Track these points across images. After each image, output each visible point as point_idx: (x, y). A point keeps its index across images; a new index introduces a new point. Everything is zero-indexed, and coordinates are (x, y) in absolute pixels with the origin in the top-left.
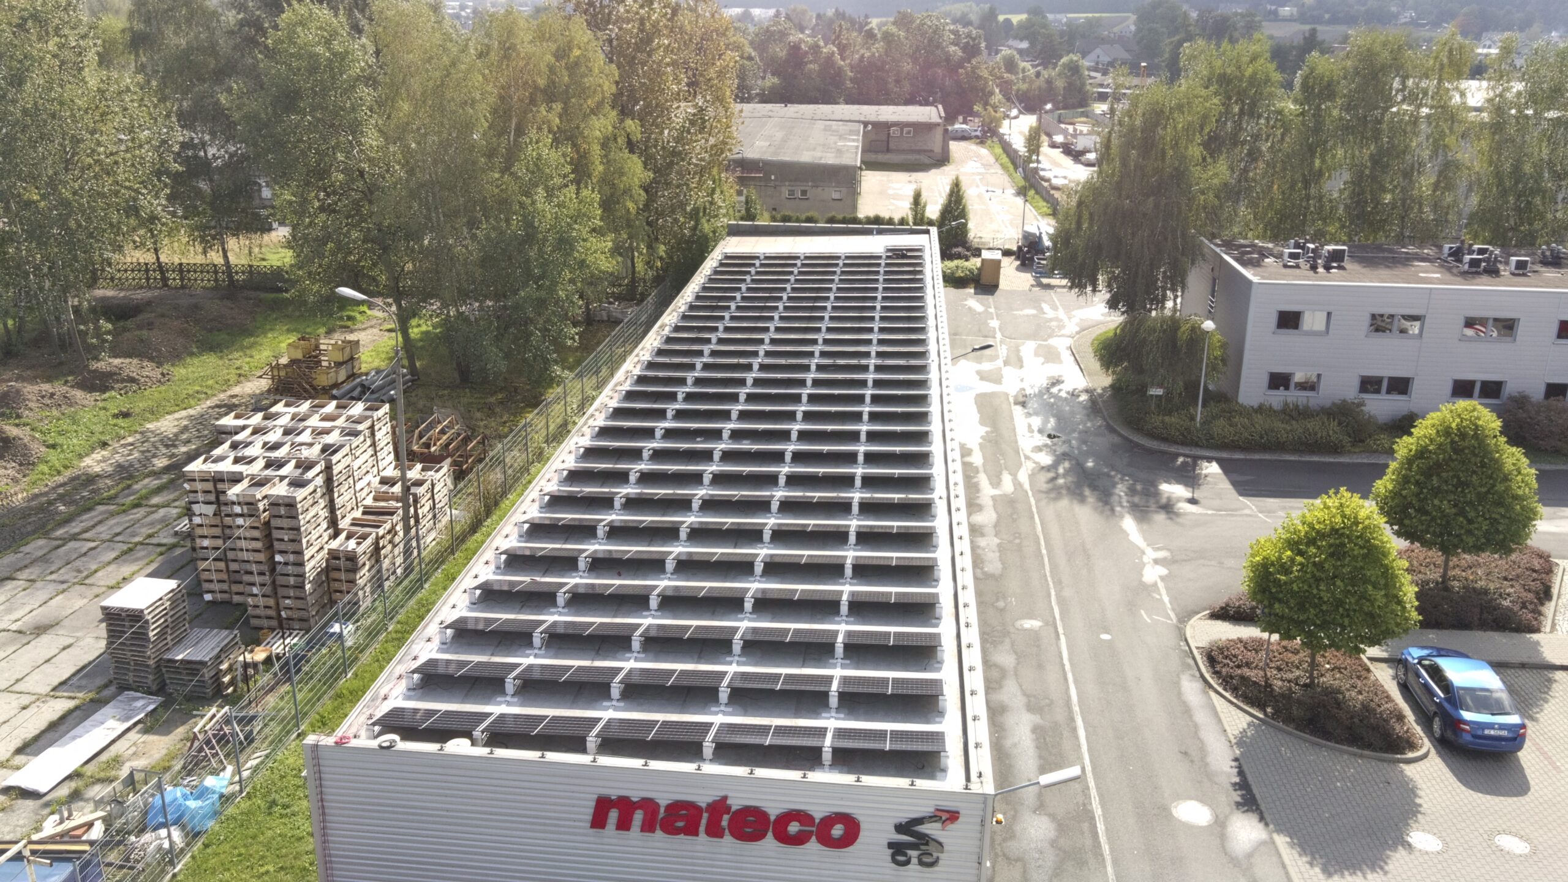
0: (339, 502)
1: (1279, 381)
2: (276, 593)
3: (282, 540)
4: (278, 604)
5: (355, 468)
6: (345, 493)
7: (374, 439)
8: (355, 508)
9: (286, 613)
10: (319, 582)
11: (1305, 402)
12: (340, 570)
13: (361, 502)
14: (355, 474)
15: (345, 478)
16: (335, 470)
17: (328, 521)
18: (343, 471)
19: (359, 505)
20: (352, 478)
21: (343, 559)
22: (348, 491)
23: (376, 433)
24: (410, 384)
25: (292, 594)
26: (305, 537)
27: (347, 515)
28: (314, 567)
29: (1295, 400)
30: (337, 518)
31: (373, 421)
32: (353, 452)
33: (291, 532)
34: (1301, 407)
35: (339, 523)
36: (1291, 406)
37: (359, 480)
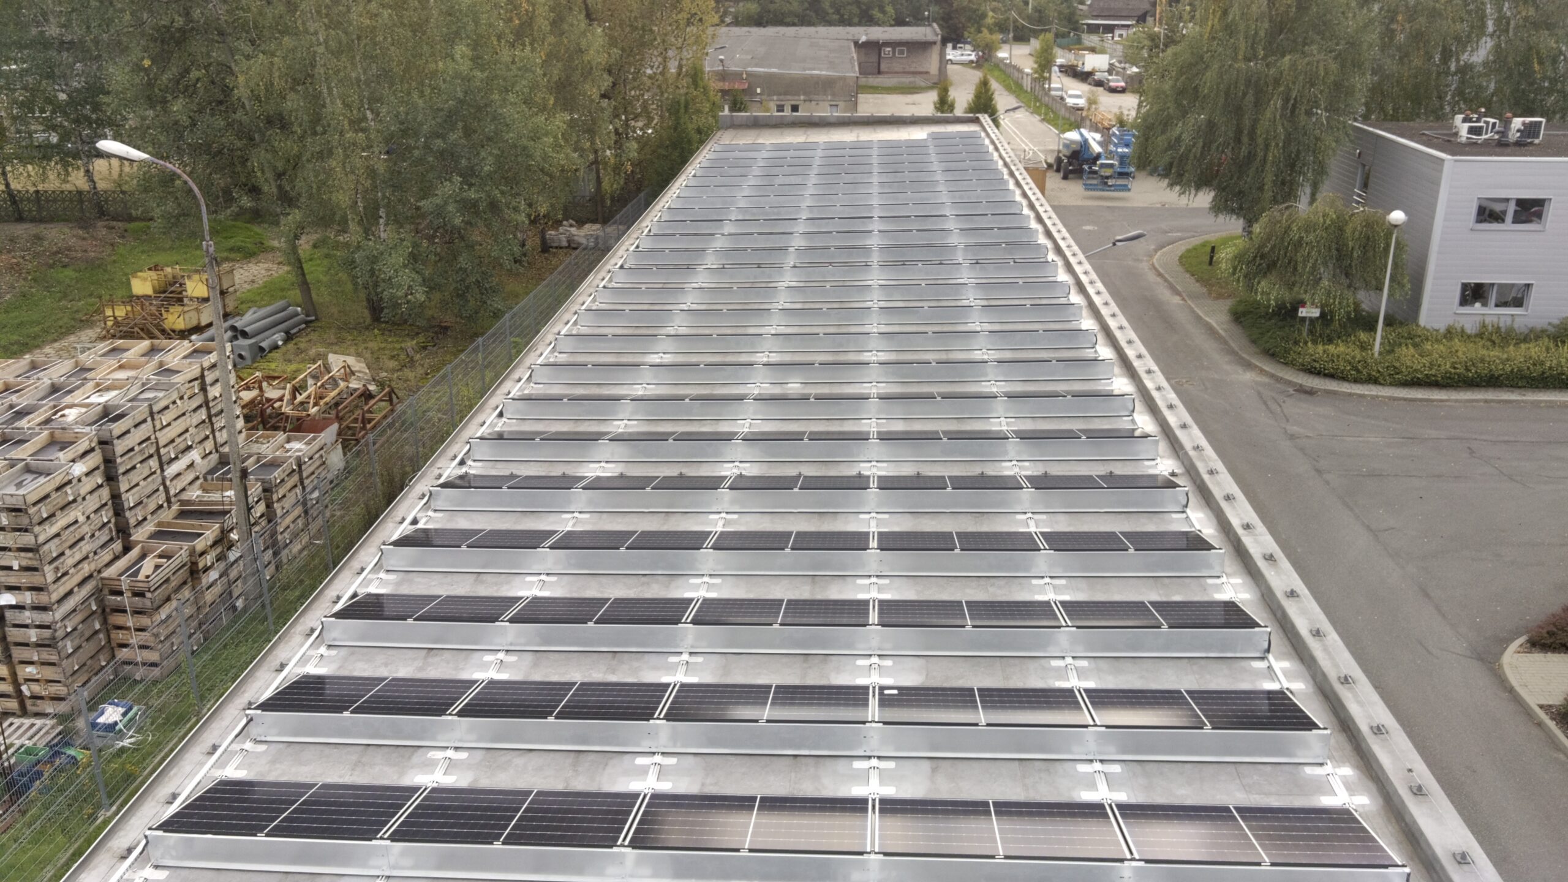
0: (130, 498)
1: (1474, 293)
5: (162, 443)
6: (142, 483)
7: (206, 396)
8: (165, 505)
9: (29, 689)
10: (87, 634)
11: (1509, 322)
12: (125, 611)
13: (176, 495)
14: (163, 451)
15: (140, 459)
16: (120, 447)
17: (110, 529)
18: (137, 449)
19: (173, 500)
20: (156, 458)
21: (127, 594)
22: (149, 479)
23: (209, 388)
24: (304, 326)
25: (36, 658)
26: (50, 563)
27: (149, 517)
28: (74, 610)
29: (1495, 320)
30: (128, 523)
31: (203, 370)
32: (156, 417)
33: (23, 554)
34: (1503, 330)
35: (132, 531)
36: (1490, 328)
37: (171, 461)
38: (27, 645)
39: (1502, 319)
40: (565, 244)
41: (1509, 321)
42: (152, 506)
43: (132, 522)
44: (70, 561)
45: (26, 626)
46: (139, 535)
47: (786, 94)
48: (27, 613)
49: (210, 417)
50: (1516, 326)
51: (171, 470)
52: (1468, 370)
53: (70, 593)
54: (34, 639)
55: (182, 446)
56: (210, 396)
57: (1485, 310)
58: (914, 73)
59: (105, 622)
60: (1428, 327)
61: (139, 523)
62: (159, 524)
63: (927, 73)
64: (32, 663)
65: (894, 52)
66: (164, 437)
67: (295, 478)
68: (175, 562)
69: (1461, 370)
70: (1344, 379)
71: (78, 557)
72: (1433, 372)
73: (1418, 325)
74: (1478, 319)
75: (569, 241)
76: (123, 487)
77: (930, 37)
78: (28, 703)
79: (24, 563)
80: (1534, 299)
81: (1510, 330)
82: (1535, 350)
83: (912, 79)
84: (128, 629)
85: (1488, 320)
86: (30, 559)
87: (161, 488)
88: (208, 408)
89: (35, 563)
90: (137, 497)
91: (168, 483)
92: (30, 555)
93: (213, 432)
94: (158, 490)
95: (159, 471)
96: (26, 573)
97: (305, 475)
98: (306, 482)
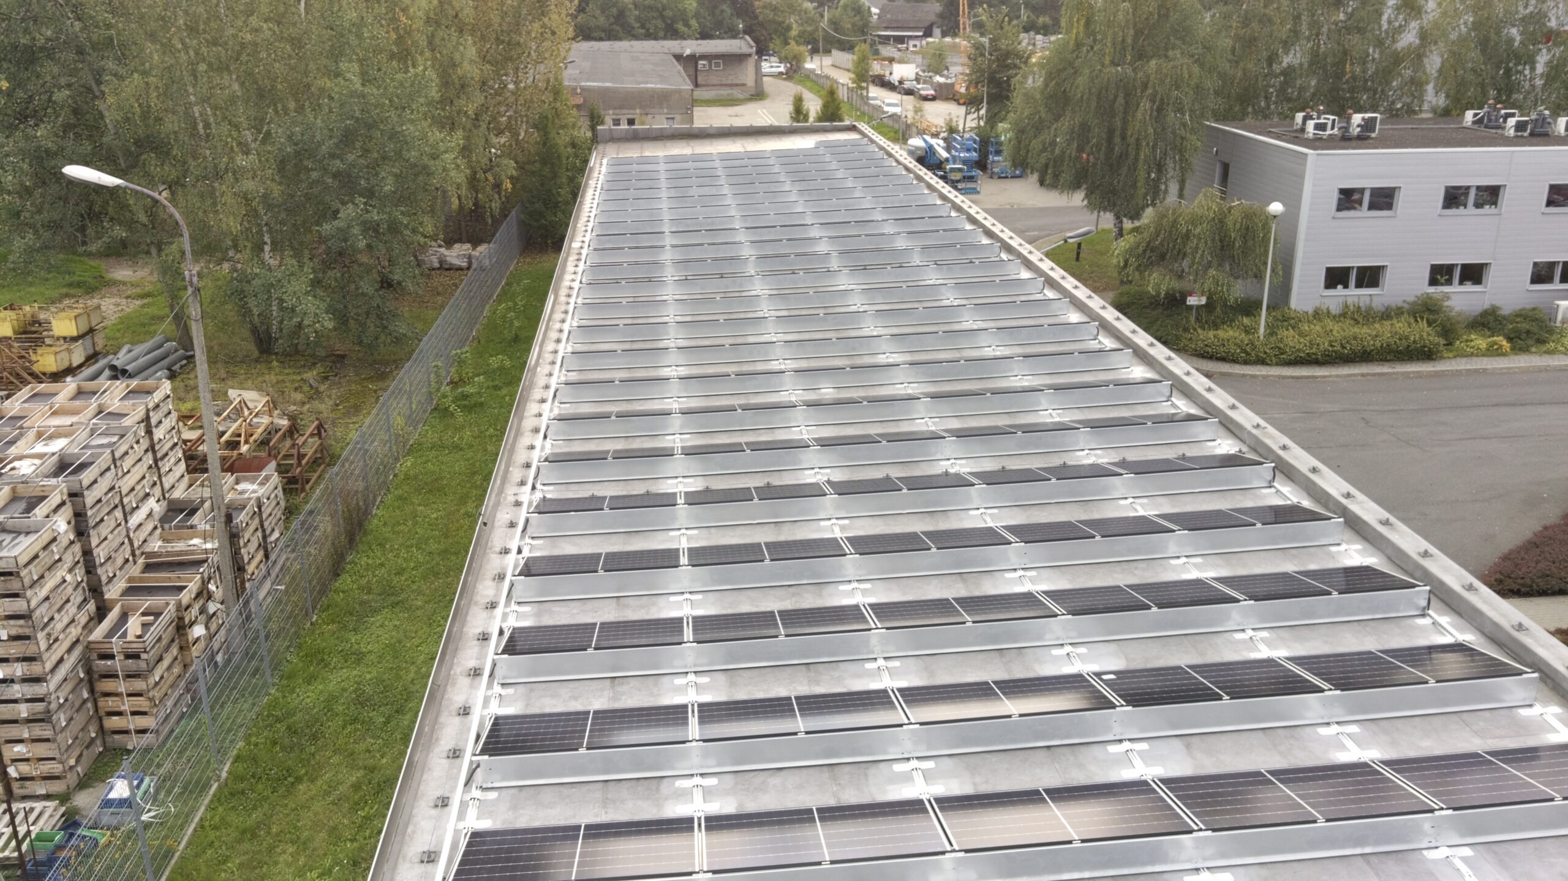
0: (100, 554)
1: (1336, 277)
5: (124, 491)
6: (110, 537)
7: (152, 439)
8: (131, 559)
9: (17, 770)
10: (77, 704)
11: (1368, 302)
12: (117, 676)
13: (140, 547)
14: (126, 500)
15: (107, 511)
16: (90, 498)
17: (83, 588)
18: (104, 500)
19: (137, 552)
20: (120, 508)
21: (119, 657)
22: (116, 532)
23: (154, 430)
24: (184, 362)
25: (26, 735)
26: (43, 629)
27: (118, 573)
28: (65, 680)
29: (1356, 300)
30: (100, 581)
31: (148, 410)
32: (118, 464)
33: (12, 622)
34: (1363, 309)
35: (105, 589)
36: (1352, 308)
37: (134, 509)
38: (15, 722)
39: (1362, 299)
40: (437, 265)
41: (1368, 300)
42: (120, 561)
43: (104, 579)
44: (60, 626)
45: (15, 701)
46: (112, 592)
47: (621, 108)
48: (16, 687)
49: (156, 461)
50: (1374, 305)
51: (134, 520)
52: (1343, 347)
53: (61, 661)
54: (24, 715)
55: (141, 494)
56: (156, 439)
57: (1346, 292)
58: (731, 85)
59: (92, 691)
60: (1298, 309)
61: (110, 580)
62: (130, 580)
63: (744, 85)
64: (20, 741)
65: (710, 65)
66: (126, 484)
67: (257, 521)
68: (164, 619)
69: (1338, 348)
70: (1235, 361)
71: (66, 621)
72: (1314, 351)
73: (1289, 309)
74: (1341, 300)
75: (441, 262)
76: (94, 542)
77: (745, 50)
78: (15, 786)
79: (14, 632)
80: (1388, 279)
81: (1369, 309)
82: (1400, 326)
83: (730, 92)
84: (118, 695)
85: (1350, 301)
86: (21, 626)
87: (126, 541)
88: (154, 452)
89: (27, 631)
90: (106, 551)
91: (132, 535)
92: (22, 622)
93: (160, 477)
94: (123, 543)
95: (123, 523)
96: (15, 643)
97: (264, 516)
98: (266, 524)
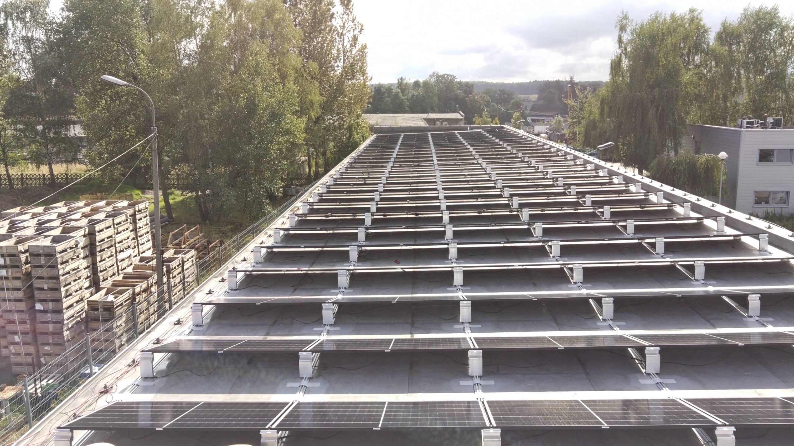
0: (101, 266)
1: (761, 198)
2: (36, 341)
3: (42, 289)
4: (38, 352)
6: (107, 259)
8: (117, 274)
9: (45, 359)
10: (78, 331)
11: (780, 211)
12: (99, 320)
13: (122, 270)
14: (117, 245)
15: (107, 246)
16: (99, 237)
17: (90, 280)
18: (106, 240)
19: (120, 272)
20: (114, 247)
21: (101, 310)
22: (111, 258)
25: (51, 341)
26: (64, 286)
28: (73, 316)
29: (773, 210)
34: (777, 215)
36: (771, 214)
38: (47, 334)
39: (776, 210)
42: (111, 273)
43: (101, 278)
44: (74, 289)
45: (47, 323)
46: (104, 284)
48: (49, 315)
49: (137, 237)
50: (783, 213)
51: (121, 256)
53: (71, 306)
54: (51, 330)
55: (126, 246)
56: (138, 226)
57: (767, 206)
59: (87, 326)
61: (104, 280)
62: (114, 281)
64: (48, 344)
65: (442, 124)
66: (118, 238)
67: (180, 269)
68: (126, 296)
71: (77, 287)
74: (764, 210)
76: (98, 259)
77: (459, 117)
79: (51, 286)
80: (793, 199)
81: (781, 215)
85: (769, 211)
86: (54, 283)
88: (136, 232)
89: (56, 286)
91: (119, 263)
93: (138, 245)
94: (113, 265)
95: (115, 255)
96: (51, 292)
97: (185, 267)
